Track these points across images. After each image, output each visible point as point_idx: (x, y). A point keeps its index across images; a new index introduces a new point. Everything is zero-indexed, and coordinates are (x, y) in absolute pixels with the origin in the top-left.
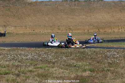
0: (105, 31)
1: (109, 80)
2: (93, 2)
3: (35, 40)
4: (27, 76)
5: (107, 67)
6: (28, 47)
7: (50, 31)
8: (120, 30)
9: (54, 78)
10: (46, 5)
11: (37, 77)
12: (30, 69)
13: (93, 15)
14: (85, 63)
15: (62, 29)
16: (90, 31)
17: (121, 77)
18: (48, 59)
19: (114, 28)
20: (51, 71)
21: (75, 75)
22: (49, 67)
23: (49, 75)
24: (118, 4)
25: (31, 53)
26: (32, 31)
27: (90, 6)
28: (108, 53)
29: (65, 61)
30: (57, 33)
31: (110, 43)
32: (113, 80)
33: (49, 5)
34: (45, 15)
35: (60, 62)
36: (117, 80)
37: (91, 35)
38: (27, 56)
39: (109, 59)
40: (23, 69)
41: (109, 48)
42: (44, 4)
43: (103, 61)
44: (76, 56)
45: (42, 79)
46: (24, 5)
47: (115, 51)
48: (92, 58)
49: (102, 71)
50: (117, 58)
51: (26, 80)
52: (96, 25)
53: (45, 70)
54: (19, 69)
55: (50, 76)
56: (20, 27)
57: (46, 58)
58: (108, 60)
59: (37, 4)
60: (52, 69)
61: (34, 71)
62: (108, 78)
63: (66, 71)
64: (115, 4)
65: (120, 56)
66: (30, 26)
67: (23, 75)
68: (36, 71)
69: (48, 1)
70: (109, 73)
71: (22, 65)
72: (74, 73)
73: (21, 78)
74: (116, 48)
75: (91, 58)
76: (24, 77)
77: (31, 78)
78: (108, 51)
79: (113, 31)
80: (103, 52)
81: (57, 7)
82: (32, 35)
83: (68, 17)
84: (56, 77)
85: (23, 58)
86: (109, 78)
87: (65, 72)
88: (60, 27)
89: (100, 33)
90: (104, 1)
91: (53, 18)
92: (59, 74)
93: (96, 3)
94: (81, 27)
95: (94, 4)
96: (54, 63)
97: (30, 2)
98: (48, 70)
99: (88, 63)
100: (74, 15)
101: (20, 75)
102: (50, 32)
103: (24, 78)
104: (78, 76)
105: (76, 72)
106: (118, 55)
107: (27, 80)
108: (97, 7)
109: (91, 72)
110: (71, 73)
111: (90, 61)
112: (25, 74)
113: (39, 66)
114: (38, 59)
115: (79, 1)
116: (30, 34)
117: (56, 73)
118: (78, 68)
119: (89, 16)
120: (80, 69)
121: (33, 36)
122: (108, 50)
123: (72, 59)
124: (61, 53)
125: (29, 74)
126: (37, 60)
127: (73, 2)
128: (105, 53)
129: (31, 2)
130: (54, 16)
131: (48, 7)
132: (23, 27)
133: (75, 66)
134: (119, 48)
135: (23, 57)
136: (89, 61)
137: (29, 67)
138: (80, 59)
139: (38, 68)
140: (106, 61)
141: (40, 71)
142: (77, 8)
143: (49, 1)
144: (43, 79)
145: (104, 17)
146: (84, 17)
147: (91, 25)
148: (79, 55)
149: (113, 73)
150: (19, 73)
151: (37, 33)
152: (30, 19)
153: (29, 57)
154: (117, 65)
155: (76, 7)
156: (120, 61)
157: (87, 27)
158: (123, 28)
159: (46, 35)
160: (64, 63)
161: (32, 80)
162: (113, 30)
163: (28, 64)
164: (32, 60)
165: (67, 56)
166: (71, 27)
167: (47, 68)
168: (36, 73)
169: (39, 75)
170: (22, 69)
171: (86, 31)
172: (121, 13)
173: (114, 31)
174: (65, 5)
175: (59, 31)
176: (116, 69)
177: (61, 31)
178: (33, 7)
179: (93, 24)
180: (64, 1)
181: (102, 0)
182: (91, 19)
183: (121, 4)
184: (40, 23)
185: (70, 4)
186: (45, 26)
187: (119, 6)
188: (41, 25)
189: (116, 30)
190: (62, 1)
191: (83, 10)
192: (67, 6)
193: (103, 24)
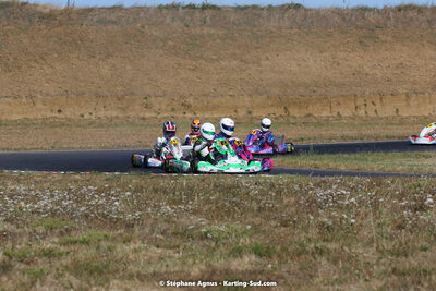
0: (309, 115)
1: (322, 287)
2: (265, 13)
3: (65, 146)
4: (37, 269)
5: (317, 241)
6: (40, 170)
7: (115, 114)
8: (361, 112)
9: (131, 277)
10: (101, 22)
11: (71, 274)
12: (47, 245)
13: (268, 59)
14: (237, 226)
15: (157, 106)
16: (255, 114)
17: (364, 276)
18: (111, 212)
19: (339, 104)
20: (120, 256)
21: (203, 267)
22: (114, 239)
23: (112, 267)
24: (353, 18)
25: (52, 190)
26: (52, 111)
27: (255, 26)
28: (320, 192)
29: (169, 220)
30: (141, 122)
31: (326, 156)
32: (337, 287)
33: (114, 22)
34: (98, 57)
35: (150, 221)
36: (352, 286)
38: (36, 199)
39: (321, 211)
40: (23, 245)
41: (323, 174)
42: (95, 18)
43: (300, 220)
44: (208, 201)
45: (89, 283)
46: (27, 23)
47: (344, 185)
48: (264, 209)
49: (299, 254)
50: (349, 208)
51: (33, 284)
52: (276, 91)
53: (98, 248)
54: (10, 244)
55: (117, 271)
56: (10, 100)
57: (104, 209)
58: (318, 215)
59: (70, 19)
60: (125, 247)
61: (61, 254)
62: (317, 280)
63: (172, 254)
64: (344, 19)
65: (360, 202)
66: (47, 95)
67: (23, 266)
68: (68, 253)
69: (109, 9)
70: (324, 262)
71: (18, 231)
72: (201, 261)
73: (17, 276)
74: (345, 174)
75: (260, 209)
76: (26, 276)
77: (49, 278)
78: (318, 185)
79: (335, 114)
80: (300, 186)
81: (143, 27)
82: (53, 126)
83: (179, 65)
84: (139, 275)
85: (21, 209)
86: (321, 279)
87: (170, 257)
88: (153, 98)
89: (292, 120)
90: (306, 10)
91: (128, 67)
92: (149, 262)
93: (277, 16)
94: (223, 101)
95: (269, 20)
96: (130, 226)
97: (47, 10)
98: (110, 249)
99: (249, 227)
100: (201, 57)
101: (12, 267)
102: (117, 117)
103: (26, 279)
104: (214, 272)
105: (207, 256)
106: (353, 199)
107: (38, 286)
108: (280, 28)
109: (260, 256)
110: (190, 261)
111: (257, 220)
112: (28, 263)
113: (79, 236)
114: (74, 210)
115: (219, 8)
116: (45, 123)
117: (136, 262)
118: (213, 244)
119: (254, 63)
120: (222, 248)
121: (58, 129)
122: (319, 179)
123: (195, 212)
124: (156, 191)
125: (42, 264)
126: (71, 215)
127: (198, 14)
128: (307, 191)
129: (51, 11)
130: (130, 61)
131: (110, 27)
132: (24, 100)
133: (204, 237)
134: (357, 174)
135: (22, 204)
136: (251, 220)
137: (43, 238)
138: (221, 213)
139: (76, 242)
140: (312, 218)
141: (84, 254)
142: (212, 31)
143: (114, 7)
144: (92, 282)
146: (235, 63)
147: (261, 94)
148: (219, 198)
149: (335, 262)
150: (7, 258)
151: (69, 120)
152: (47, 72)
153: (42, 203)
154: (350, 233)
155: (206, 31)
156: (362, 219)
157: (247, 99)
158: (370, 105)
159: (101, 126)
160: (163, 226)
161: (52, 284)
162: (336, 110)
163: (41, 229)
164: (54, 213)
165: (174, 202)
166: (190, 101)
167: (104, 244)
168: (66, 261)
169: (77, 269)
170: (18, 247)
171: (242, 113)
172: (365, 51)
173: (339, 113)
174: (168, 20)
175: (147, 115)
176: (345, 248)
177: (153, 115)
178: (59, 29)
179: (268, 89)
180: (167, 7)
181: (298, 6)
182: (261, 72)
183: (364, 18)
184: (82, 84)
185: (188, 18)
186: (98, 96)
187: (357, 27)
188: (83, 93)
189: (346, 112)
190: (160, 8)
191: (233, 39)
192: (175, 24)
193: (301, 90)
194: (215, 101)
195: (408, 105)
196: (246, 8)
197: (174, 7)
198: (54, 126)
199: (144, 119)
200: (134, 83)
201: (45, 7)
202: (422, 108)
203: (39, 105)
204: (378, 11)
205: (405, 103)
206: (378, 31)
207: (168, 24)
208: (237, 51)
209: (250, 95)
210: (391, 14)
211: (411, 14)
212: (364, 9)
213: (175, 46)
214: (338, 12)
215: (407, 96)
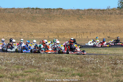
0: (64, 38)
2: (53, 10)
8: (78, 37)
10: (9, 12)
13: (53, 22)
15: (24, 35)
19: (72, 35)
27: (50, 14)
33: (12, 12)
34: (8, 21)
42: (7, 11)
52: (55, 31)
64: (74, 12)
69: (11, 9)
81: (20, 14)
83: (30, 24)
88: (23, 33)
89: (60, 39)
90: (63, 10)
93: (56, 11)
95: (54, 12)
100: (36, 22)
108: (56, 15)
115: (40, 9)
119: (50, 24)
127: (35, 10)
130: (17, 23)
131: (11, 14)
142: (39, 15)
143: (12, 8)
145: (63, 24)
146: (44, 24)
155: (37, 15)
157: (48, 33)
158: (80, 35)
166: (33, 33)
171: (46, 37)
172: (79, 21)
174: (27, 12)
177: (23, 37)
179: (53, 31)
180: (26, 8)
181: (61, 9)
183: (79, 12)
184: (4, 29)
185: (32, 11)
186: (8, 32)
188: (4, 31)
189: (74, 37)
190: (25, 9)
191: (44, 17)
192: (29, 13)
193: (62, 31)
194: (39, 34)
195: (90, 35)
196: (47, 9)
197: (28, 8)
199: (20, 38)
200: (18, 29)
202: (94, 36)
204: (83, 11)
205: (89, 35)
206: (82, 16)
207: (27, 13)
208: (45, 21)
209: (48, 32)
210: (86, 11)
211: (91, 11)
212: (79, 10)
213: (28, 19)
214: (72, 10)
215: (90, 33)
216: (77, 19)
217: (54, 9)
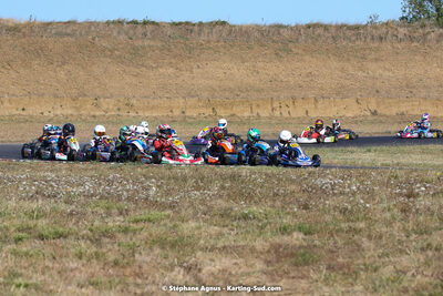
0: (233, 115)
2: (196, 28)
7: (70, 112)
8: (277, 113)
10: (59, 34)
13: (198, 67)
15: (105, 107)
16: (188, 114)
19: (258, 106)
26: (17, 109)
27: (187, 39)
30: (92, 119)
33: (68, 35)
34: (56, 64)
37: (191, 124)
42: (53, 32)
52: (205, 95)
59: (32, 31)
66: (13, 95)
69: (65, 23)
79: (255, 114)
81: (93, 39)
83: (124, 71)
88: (102, 100)
90: (231, 26)
94: (162, 102)
95: (199, 34)
97: (13, 24)
100: (143, 65)
102: (72, 115)
108: (209, 42)
115: (157, 24)
116: (11, 119)
119: (187, 70)
121: (23, 124)
127: (140, 28)
129: (16, 25)
130: (83, 68)
131: (66, 39)
142: (152, 43)
143: (69, 22)
145: (228, 72)
146: (171, 70)
147: (193, 97)
151: (31, 117)
152: (13, 76)
155: (146, 43)
157: (182, 101)
158: (284, 107)
162: (256, 111)
166: (134, 101)
171: (177, 113)
172: (281, 61)
173: (258, 114)
174: (115, 34)
175: (97, 113)
177: (102, 113)
178: (23, 40)
179: (199, 92)
180: (113, 22)
181: (224, 23)
182: (193, 78)
183: (279, 33)
184: (43, 87)
185: (131, 32)
186: (56, 96)
187: (273, 41)
188: (43, 94)
189: (265, 113)
190: (108, 23)
191: (169, 50)
192: (121, 37)
193: (227, 94)
194: (156, 102)
195: (316, 107)
196: (180, 24)
197: (120, 22)
198: (19, 122)
199: (94, 116)
200: (86, 87)
201: (8, 21)
202: (328, 111)
203: (6, 104)
204: (292, 28)
205: (314, 106)
206: (291, 45)
207: (115, 38)
209: (184, 98)
210: (302, 31)
211: (319, 31)
212: (279, 27)
213: (120, 56)
214: (258, 28)
215: (316, 100)
216: (274, 56)
217: (201, 24)
